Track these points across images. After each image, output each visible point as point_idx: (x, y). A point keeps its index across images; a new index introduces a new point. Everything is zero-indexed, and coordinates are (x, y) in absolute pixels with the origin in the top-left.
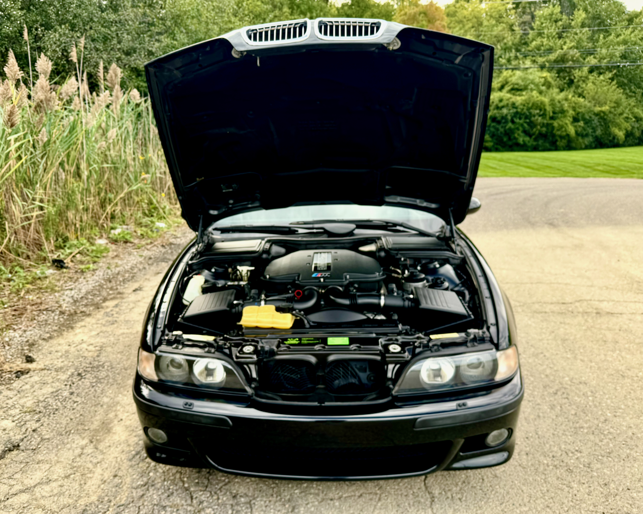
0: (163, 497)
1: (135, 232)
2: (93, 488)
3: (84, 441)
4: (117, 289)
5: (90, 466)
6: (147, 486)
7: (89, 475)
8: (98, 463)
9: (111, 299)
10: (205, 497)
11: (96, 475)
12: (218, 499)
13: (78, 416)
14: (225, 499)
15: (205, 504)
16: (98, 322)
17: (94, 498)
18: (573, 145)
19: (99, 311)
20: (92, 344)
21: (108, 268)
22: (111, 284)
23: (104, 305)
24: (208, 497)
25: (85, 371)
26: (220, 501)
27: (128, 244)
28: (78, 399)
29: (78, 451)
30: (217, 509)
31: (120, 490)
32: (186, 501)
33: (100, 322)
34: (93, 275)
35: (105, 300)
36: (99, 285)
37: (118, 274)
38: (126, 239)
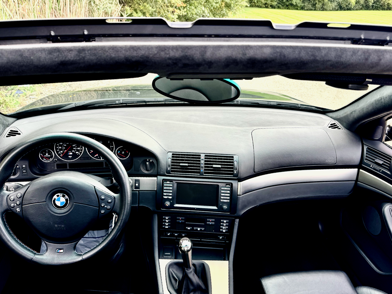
18: (325, 7)
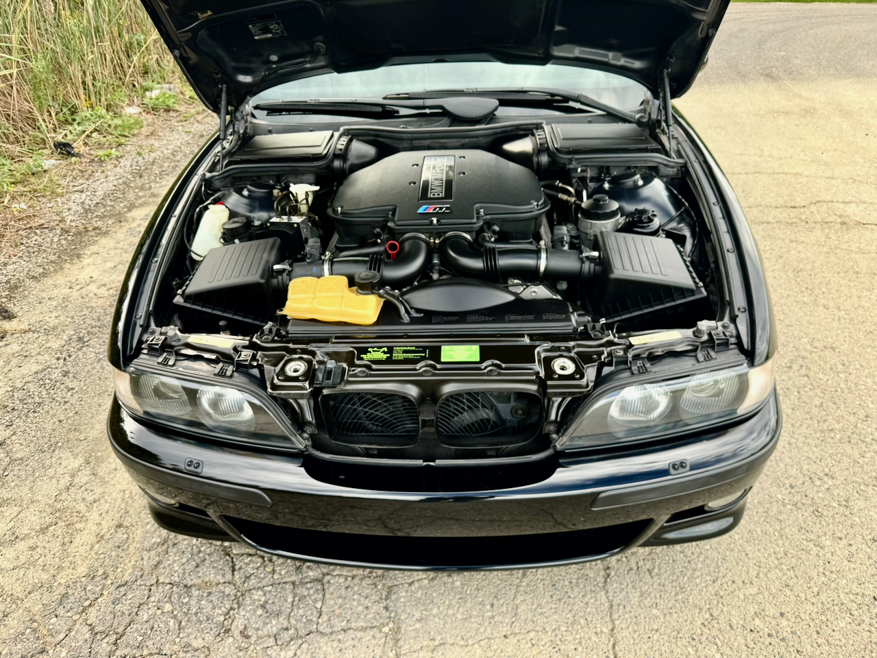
0: (189, 567)
1: (182, 93)
2: (82, 550)
3: (77, 461)
4: (151, 187)
5: (82, 507)
6: (165, 547)
7: (78, 526)
8: (95, 502)
9: (141, 205)
10: (253, 568)
11: (90, 524)
12: (274, 571)
13: (71, 414)
14: (283, 572)
15: (253, 581)
16: (118, 245)
17: (82, 570)
19: (121, 227)
20: (104, 285)
21: (139, 154)
22: (142, 180)
23: (129, 215)
24: (258, 569)
25: (88, 332)
26: (276, 577)
27: (172, 114)
28: (74, 384)
29: (65, 481)
30: (270, 591)
31: (123, 555)
32: (223, 576)
33: (119, 246)
34: (116, 166)
35: (131, 207)
36: (124, 183)
37: (153, 163)
38: (168, 106)
